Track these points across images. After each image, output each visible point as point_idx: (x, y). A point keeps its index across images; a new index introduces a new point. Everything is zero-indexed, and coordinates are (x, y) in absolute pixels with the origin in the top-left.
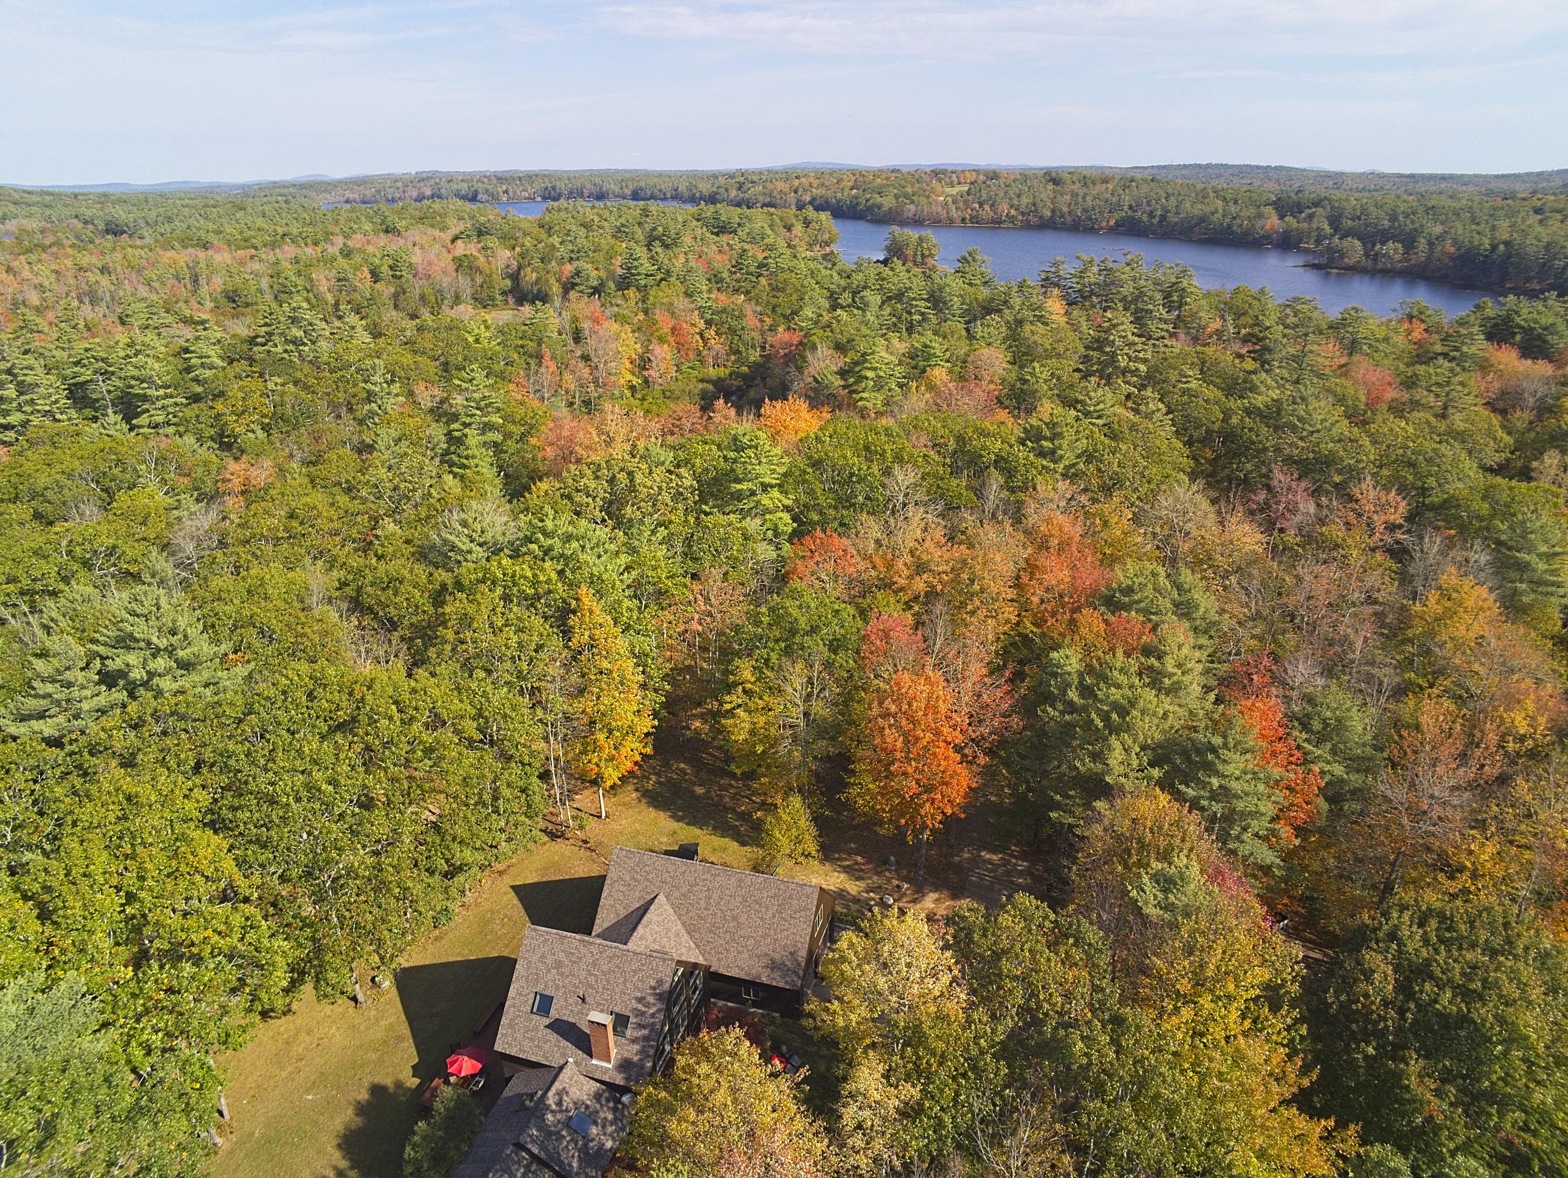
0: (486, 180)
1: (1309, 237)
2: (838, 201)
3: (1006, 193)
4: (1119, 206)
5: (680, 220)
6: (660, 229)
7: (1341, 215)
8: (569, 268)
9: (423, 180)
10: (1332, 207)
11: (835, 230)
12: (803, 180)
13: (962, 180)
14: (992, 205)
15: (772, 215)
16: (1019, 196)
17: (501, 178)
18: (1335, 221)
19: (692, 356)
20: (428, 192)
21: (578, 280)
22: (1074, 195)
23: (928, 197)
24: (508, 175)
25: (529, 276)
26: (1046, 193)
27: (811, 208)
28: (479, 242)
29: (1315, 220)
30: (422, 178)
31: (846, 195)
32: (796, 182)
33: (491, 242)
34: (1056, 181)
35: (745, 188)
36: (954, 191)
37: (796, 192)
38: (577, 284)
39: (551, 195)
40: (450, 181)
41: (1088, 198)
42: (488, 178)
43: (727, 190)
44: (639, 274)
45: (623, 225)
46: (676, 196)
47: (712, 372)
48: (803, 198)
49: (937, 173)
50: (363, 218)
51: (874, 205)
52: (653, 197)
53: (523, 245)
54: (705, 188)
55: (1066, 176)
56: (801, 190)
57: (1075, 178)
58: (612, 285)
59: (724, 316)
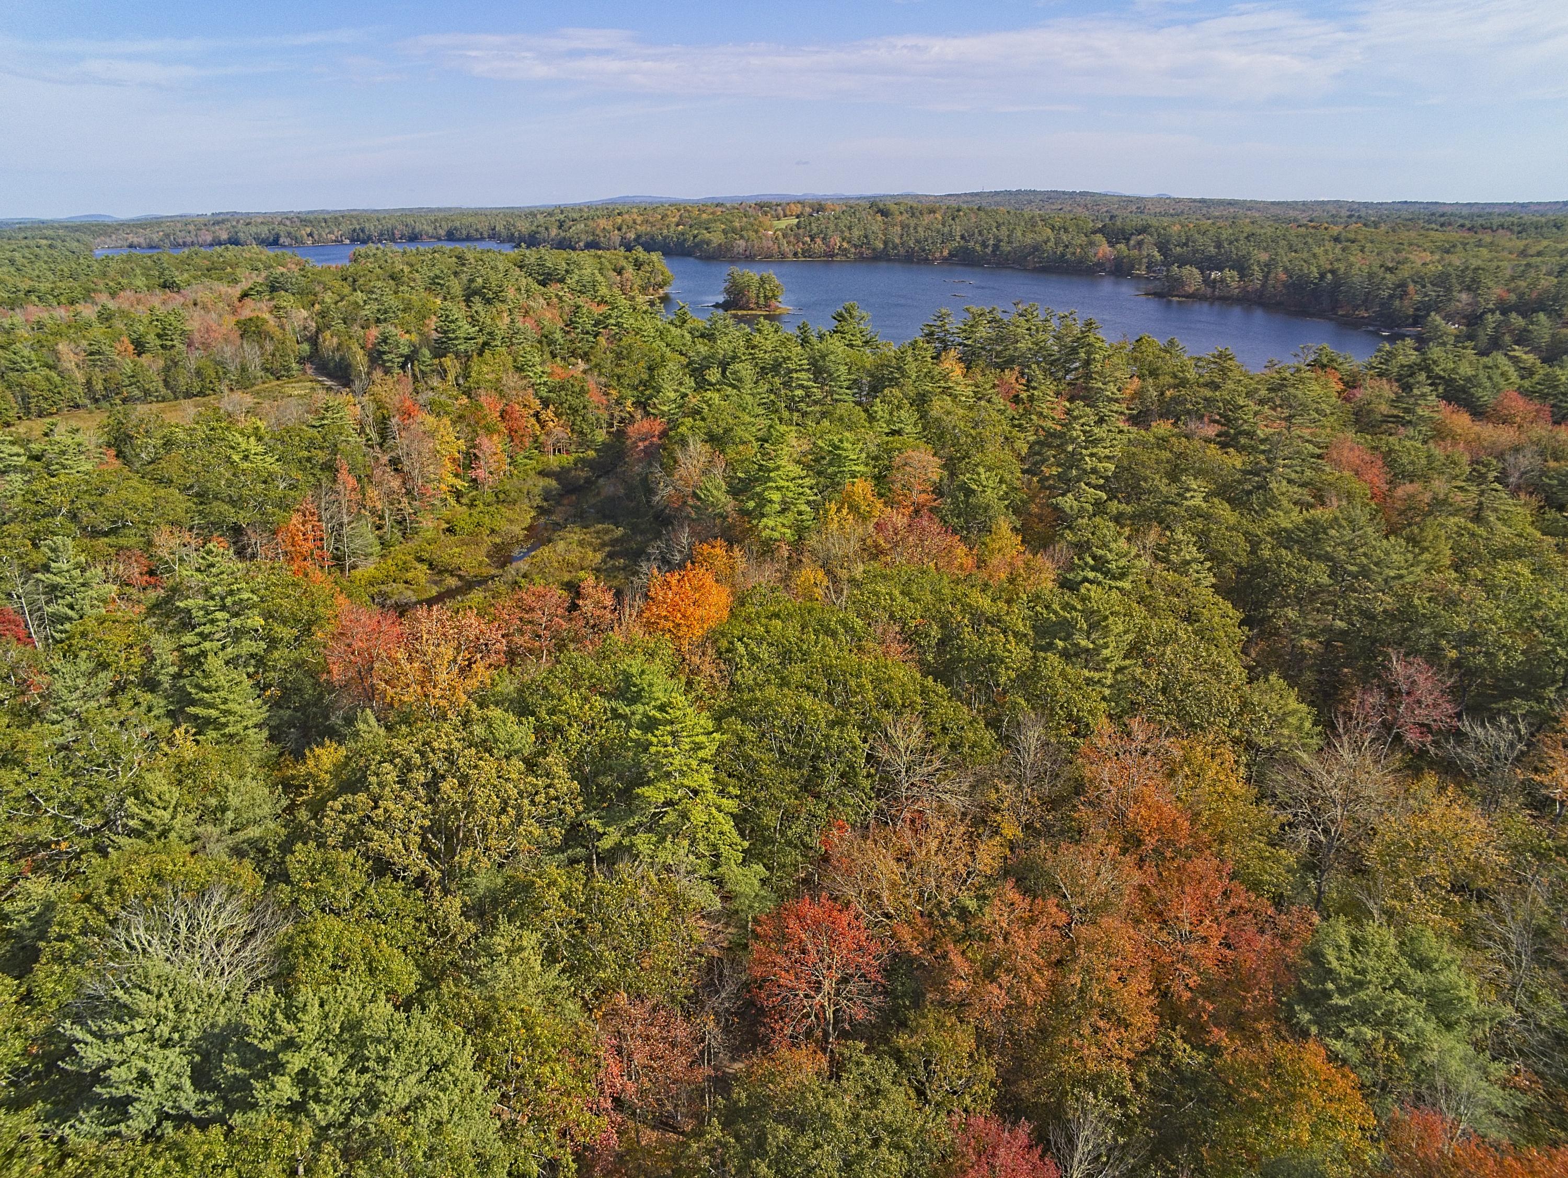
0: (288, 223)
1: (1140, 264)
2: (665, 238)
3: (836, 225)
4: (951, 236)
5: (501, 268)
6: (480, 280)
7: (1168, 241)
8: (374, 332)
9: (218, 223)
10: (1159, 235)
11: (668, 273)
12: (626, 216)
13: (788, 213)
14: (824, 239)
15: (600, 257)
16: (850, 228)
17: (304, 220)
18: (1163, 247)
19: (528, 442)
20: (224, 236)
21: (386, 348)
22: (904, 226)
23: (757, 232)
24: (312, 217)
25: (329, 341)
26: (876, 224)
27: (640, 249)
28: (272, 299)
29: (1145, 246)
30: (218, 220)
31: (672, 231)
32: (619, 220)
33: (286, 300)
34: (884, 213)
35: (566, 226)
36: (783, 224)
37: (619, 229)
38: (384, 353)
39: (359, 237)
40: (248, 224)
41: (919, 229)
42: (290, 219)
43: (547, 229)
44: (456, 338)
45: (437, 277)
46: (494, 236)
47: (553, 461)
48: (628, 235)
49: (763, 206)
50: (138, 271)
51: (703, 242)
52: (469, 238)
53: (323, 302)
54: (524, 227)
55: (893, 208)
56: (624, 227)
57: (902, 209)
58: (426, 351)
59: (563, 393)
